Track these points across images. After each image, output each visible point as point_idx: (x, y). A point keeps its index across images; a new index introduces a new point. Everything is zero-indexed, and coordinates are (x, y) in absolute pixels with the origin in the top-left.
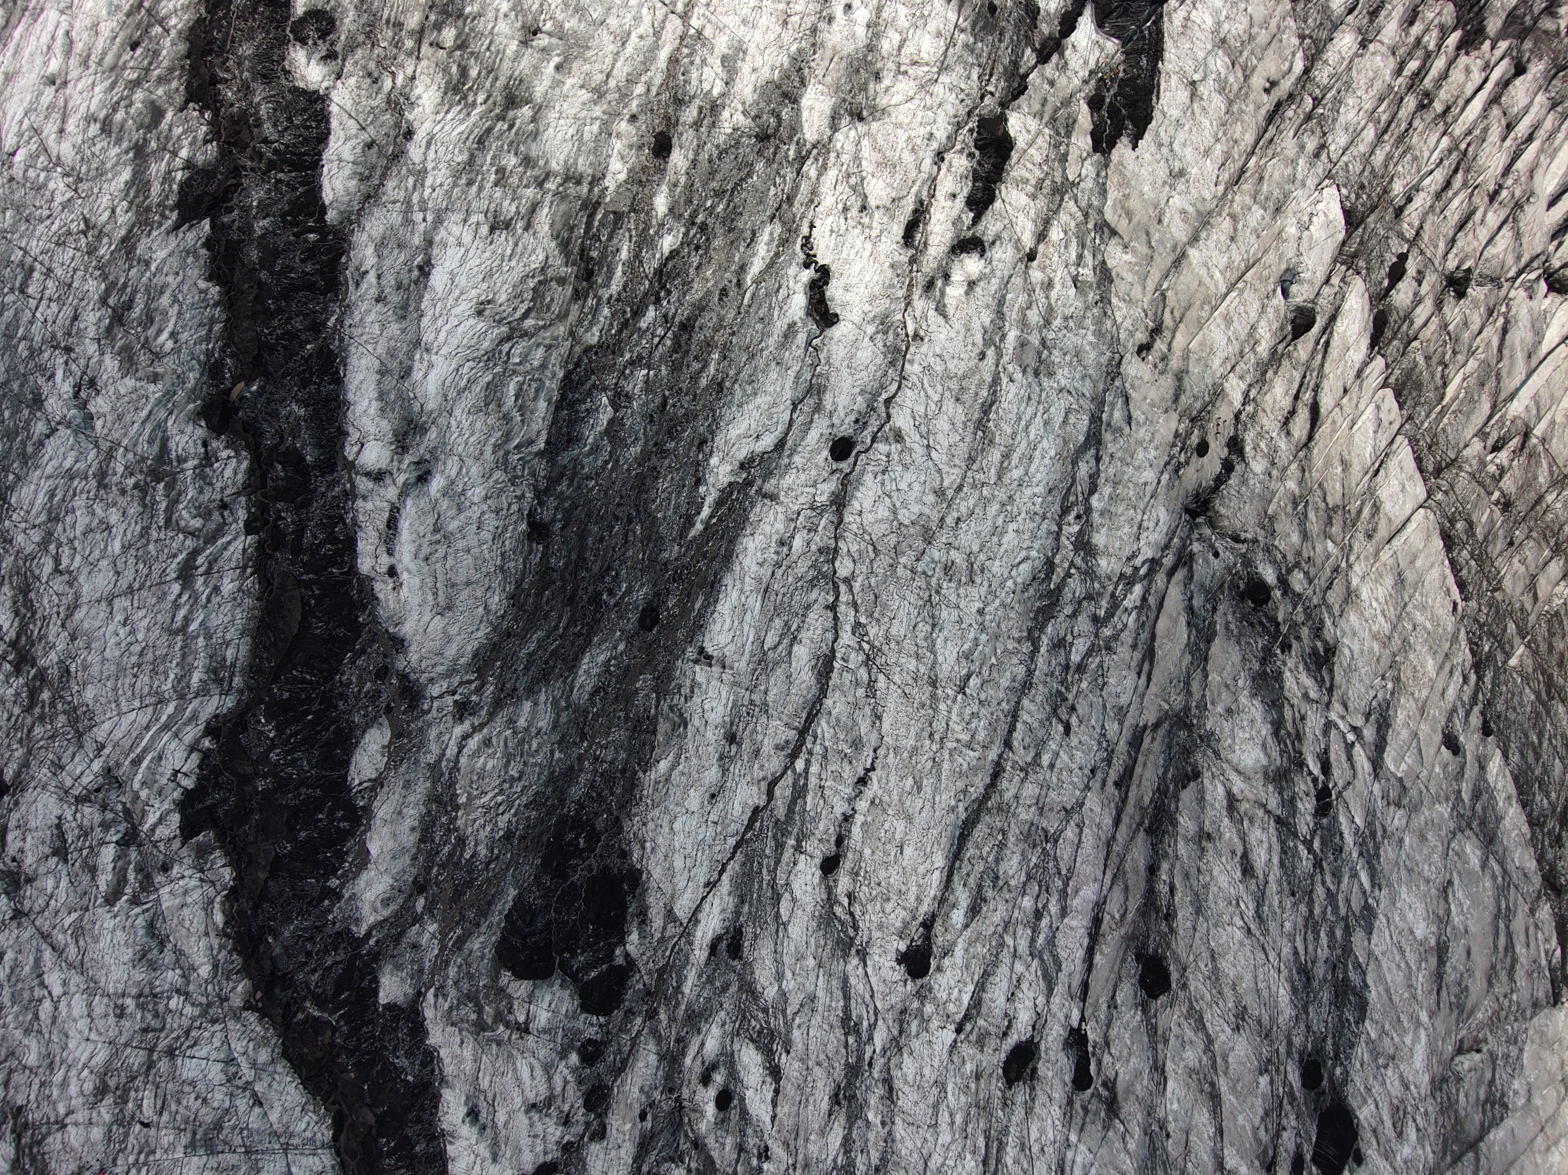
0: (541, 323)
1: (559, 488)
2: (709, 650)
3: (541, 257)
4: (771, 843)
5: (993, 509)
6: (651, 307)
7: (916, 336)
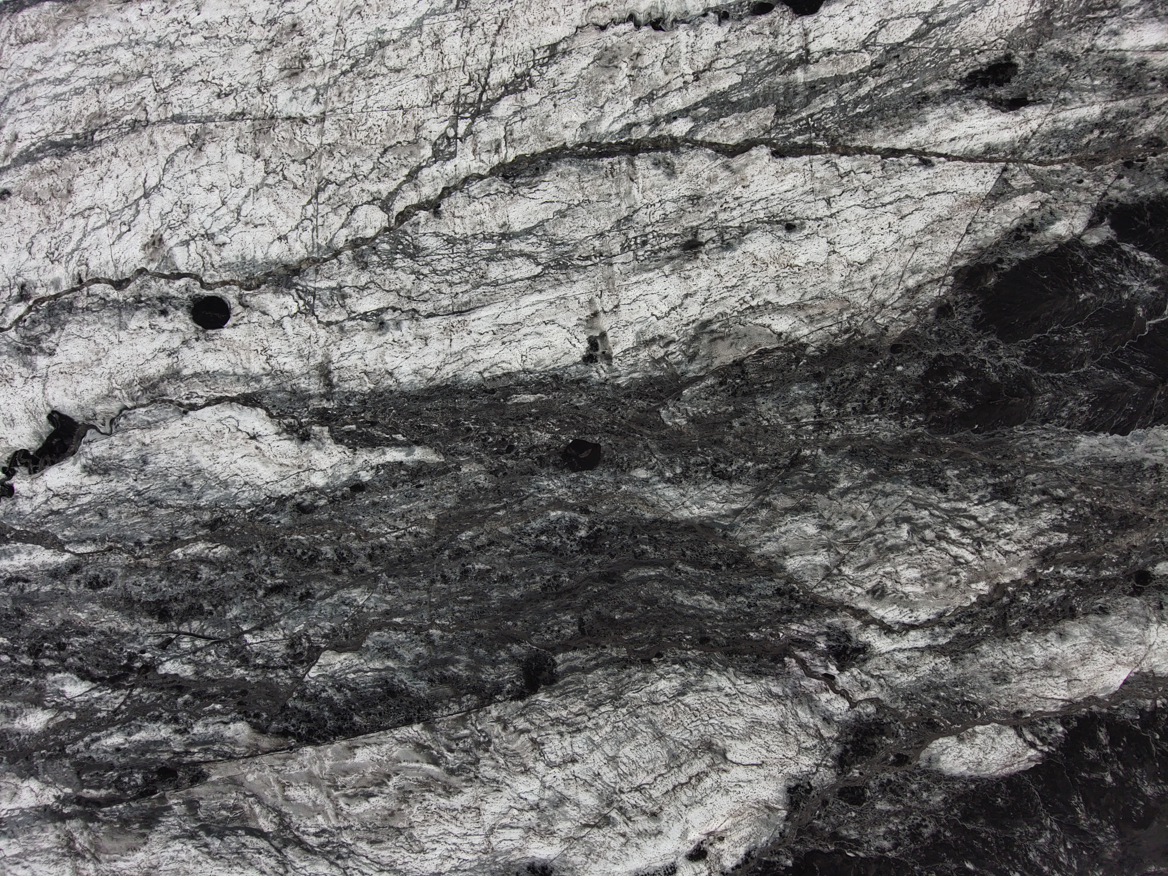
0: (257, 809)
1: (464, 674)
2: (582, 348)
3: (178, 846)
4: (817, 104)
5: (184, 58)
6: (162, 671)
7: (23, 297)
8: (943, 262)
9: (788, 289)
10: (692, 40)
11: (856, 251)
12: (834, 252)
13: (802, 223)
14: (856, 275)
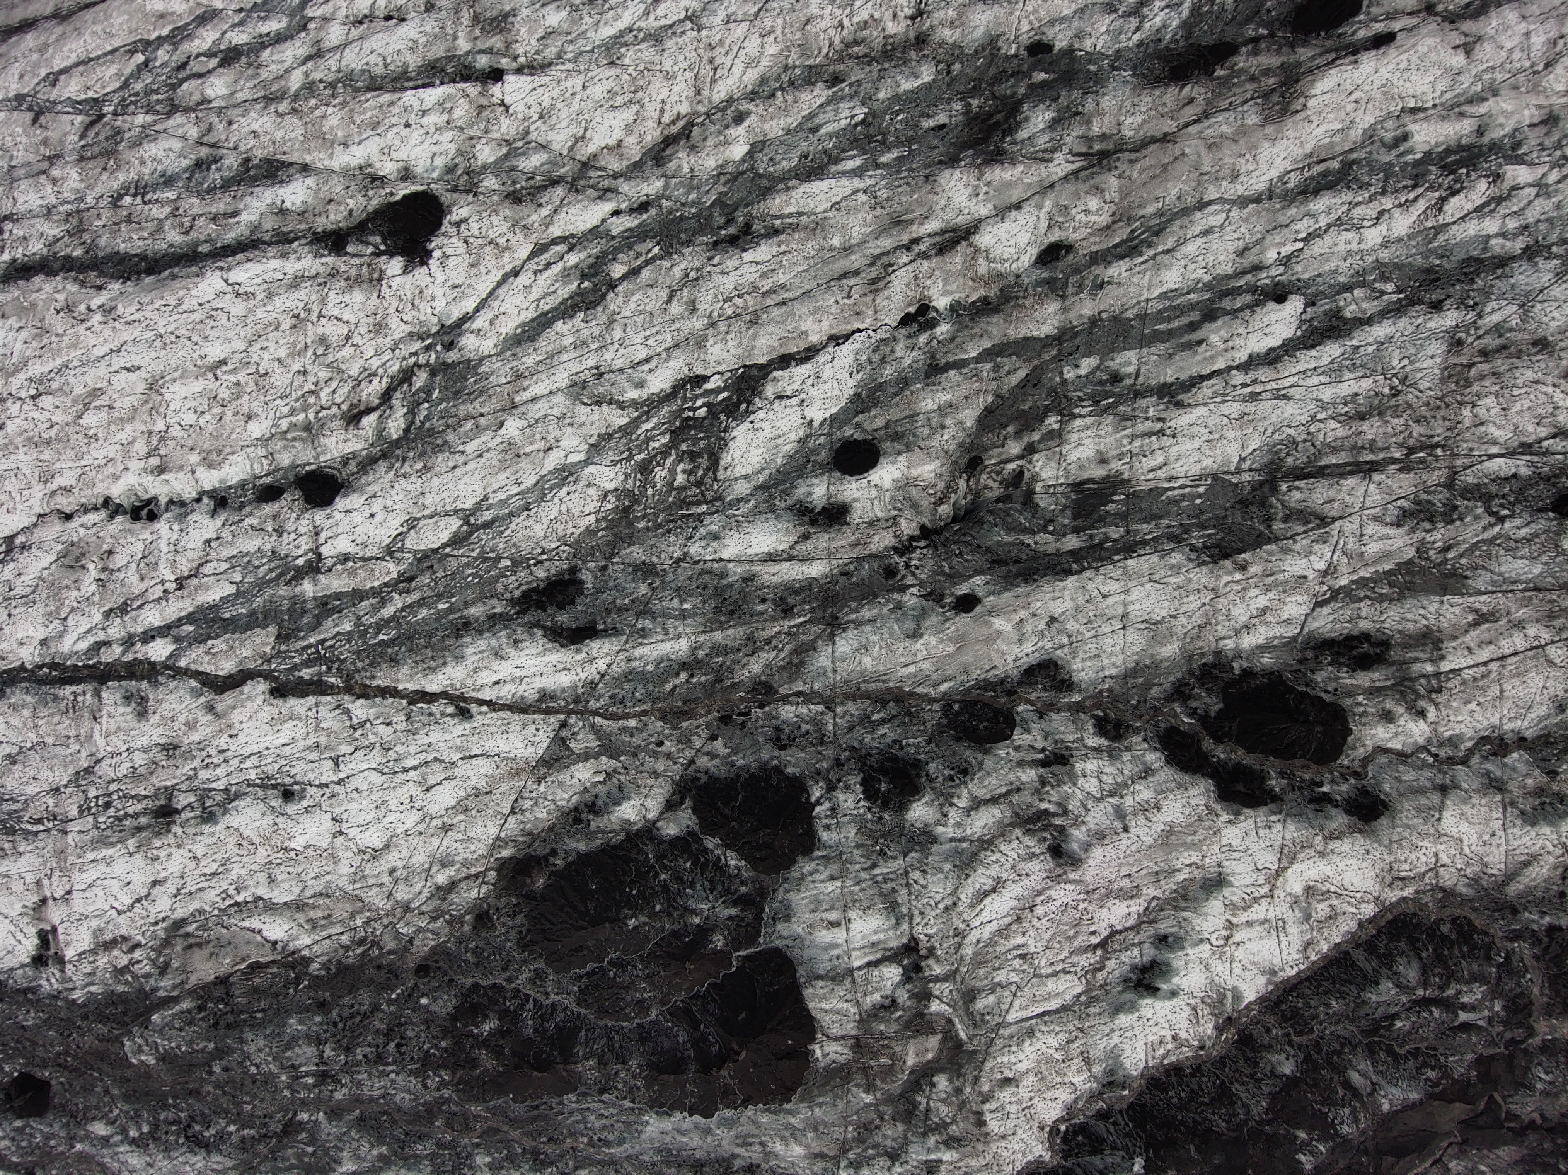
2: (30, 944)
4: (330, 627)
8: (481, 852)
9: (283, 881)
10: (175, 537)
11: (368, 833)
12: (341, 833)
13: (303, 790)
14: (369, 866)
